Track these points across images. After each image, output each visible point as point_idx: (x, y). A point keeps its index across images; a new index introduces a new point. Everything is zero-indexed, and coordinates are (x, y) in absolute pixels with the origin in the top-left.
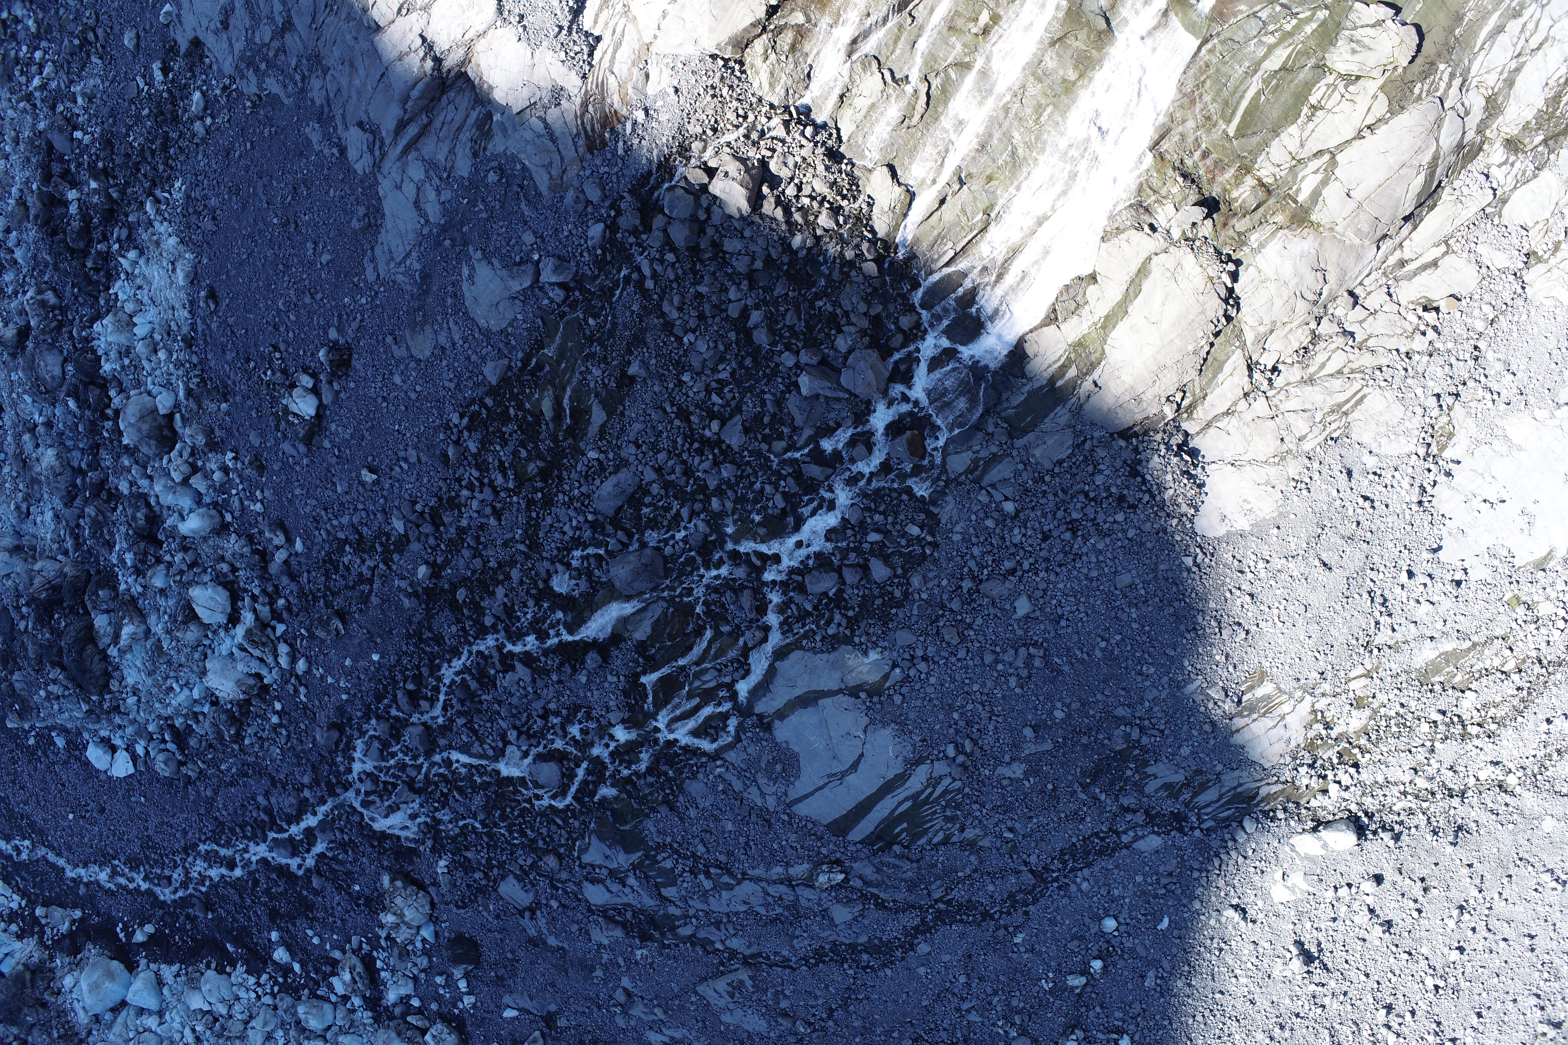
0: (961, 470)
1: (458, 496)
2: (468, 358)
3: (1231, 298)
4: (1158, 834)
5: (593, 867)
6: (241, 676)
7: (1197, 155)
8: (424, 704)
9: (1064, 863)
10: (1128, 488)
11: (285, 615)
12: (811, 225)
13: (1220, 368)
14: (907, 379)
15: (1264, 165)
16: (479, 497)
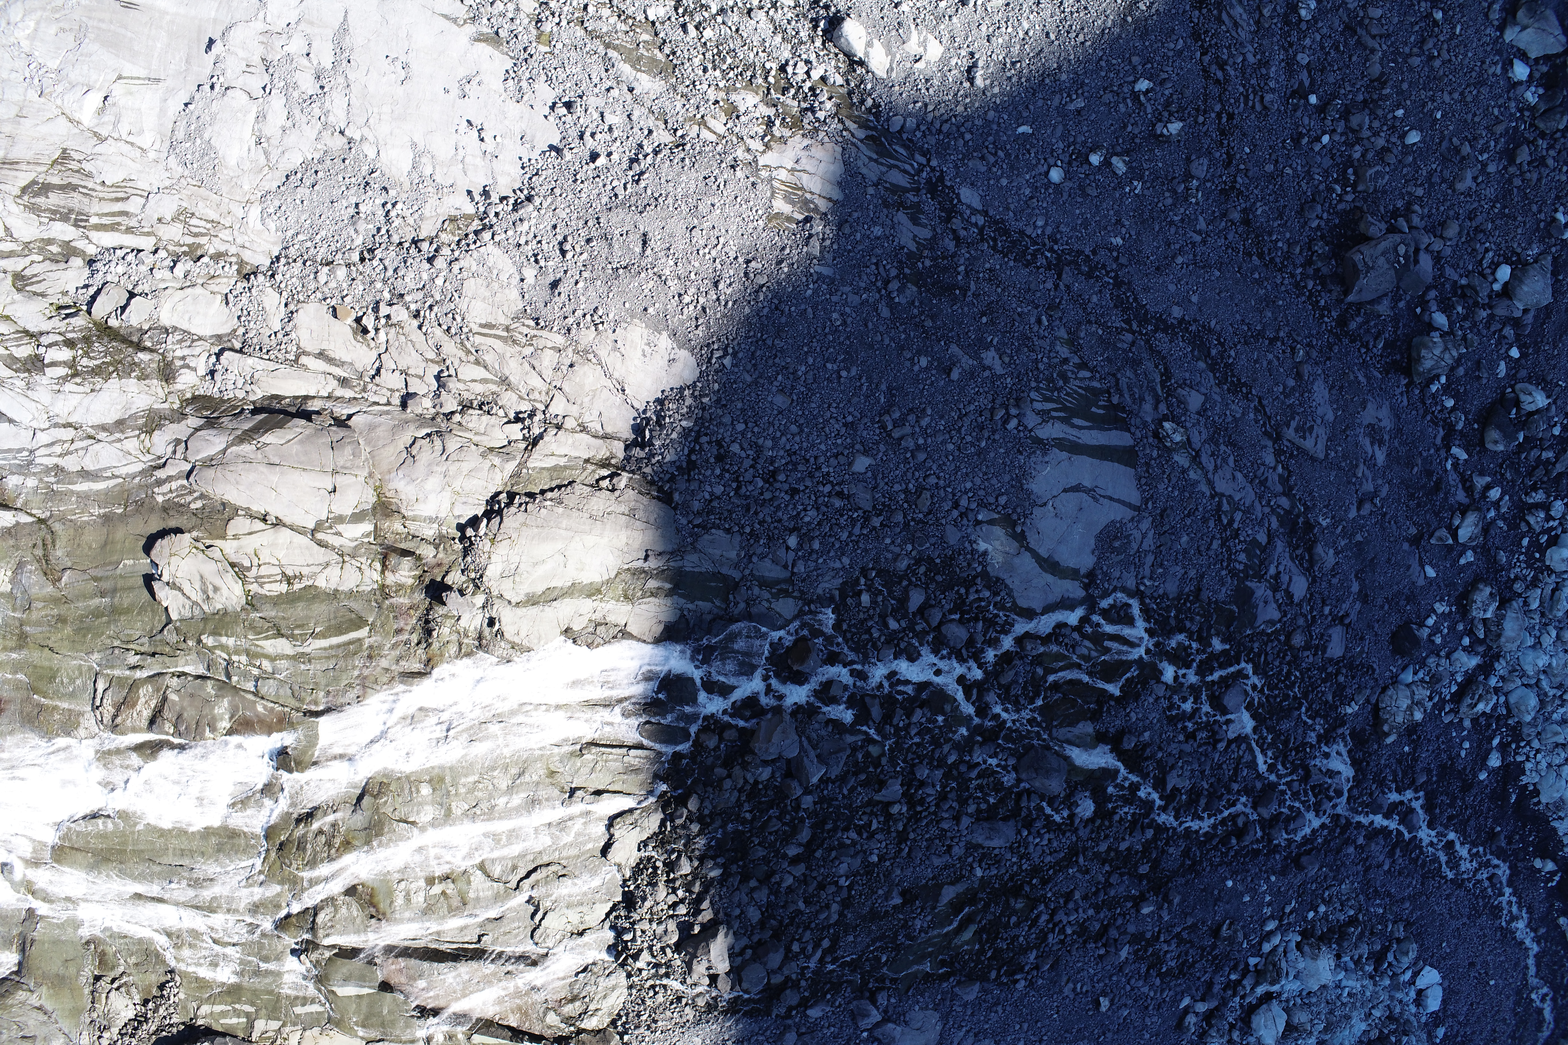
0: (791, 600)
1: (1074, 933)
3: (493, 510)
4: (958, 195)
5: (1279, 606)
6: (1308, 959)
7: (404, 637)
8: (1240, 822)
10: (707, 461)
11: (1242, 966)
12: (695, 873)
13: (555, 468)
15: (369, 582)
16: (1065, 920)
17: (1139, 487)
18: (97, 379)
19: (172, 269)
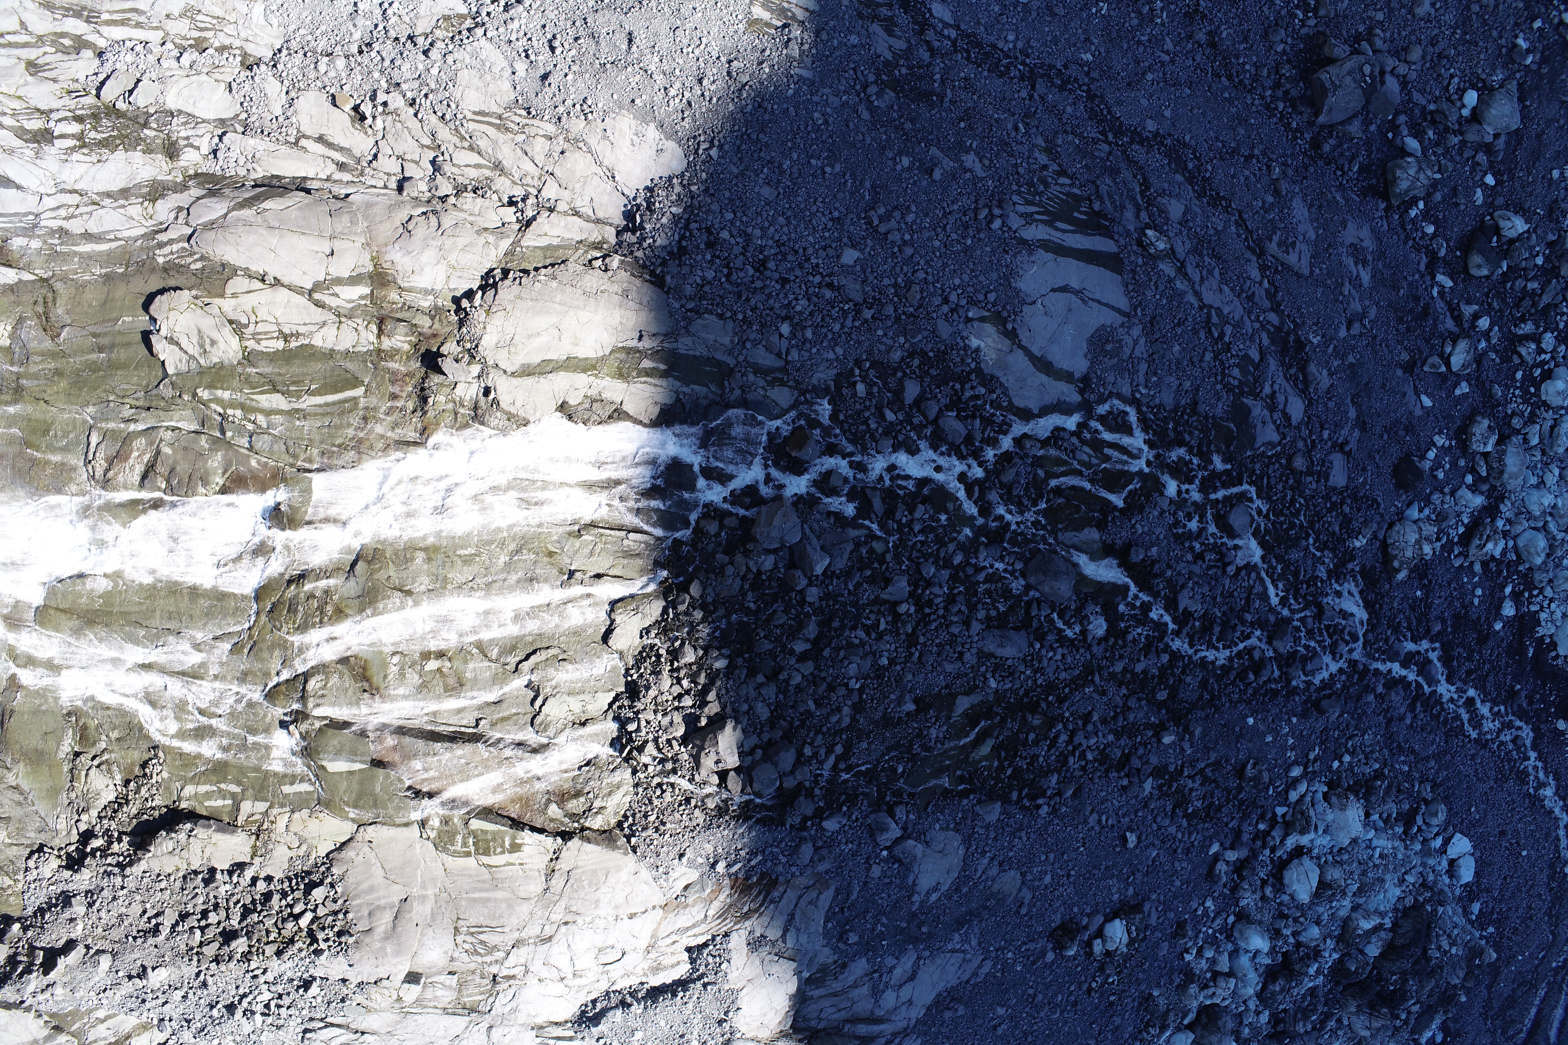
0: (786, 389)
1: (1095, 760)
2: (995, 839)
3: (489, 283)
4: (930, 10)
5: (1278, 428)
6: (1336, 811)
7: (399, 404)
9: (1007, 67)
10: (698, 247)
11: (1269, 816)
12: (699, 663)
13: (549, 247)
14: (751, 490)
15: (365, 342)
16: (1085, 743)
17: (1127, 293)
18: (104, 150)
19: (178, 59)
